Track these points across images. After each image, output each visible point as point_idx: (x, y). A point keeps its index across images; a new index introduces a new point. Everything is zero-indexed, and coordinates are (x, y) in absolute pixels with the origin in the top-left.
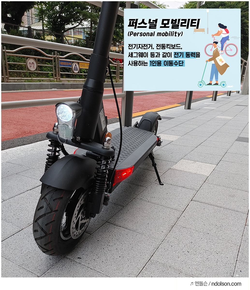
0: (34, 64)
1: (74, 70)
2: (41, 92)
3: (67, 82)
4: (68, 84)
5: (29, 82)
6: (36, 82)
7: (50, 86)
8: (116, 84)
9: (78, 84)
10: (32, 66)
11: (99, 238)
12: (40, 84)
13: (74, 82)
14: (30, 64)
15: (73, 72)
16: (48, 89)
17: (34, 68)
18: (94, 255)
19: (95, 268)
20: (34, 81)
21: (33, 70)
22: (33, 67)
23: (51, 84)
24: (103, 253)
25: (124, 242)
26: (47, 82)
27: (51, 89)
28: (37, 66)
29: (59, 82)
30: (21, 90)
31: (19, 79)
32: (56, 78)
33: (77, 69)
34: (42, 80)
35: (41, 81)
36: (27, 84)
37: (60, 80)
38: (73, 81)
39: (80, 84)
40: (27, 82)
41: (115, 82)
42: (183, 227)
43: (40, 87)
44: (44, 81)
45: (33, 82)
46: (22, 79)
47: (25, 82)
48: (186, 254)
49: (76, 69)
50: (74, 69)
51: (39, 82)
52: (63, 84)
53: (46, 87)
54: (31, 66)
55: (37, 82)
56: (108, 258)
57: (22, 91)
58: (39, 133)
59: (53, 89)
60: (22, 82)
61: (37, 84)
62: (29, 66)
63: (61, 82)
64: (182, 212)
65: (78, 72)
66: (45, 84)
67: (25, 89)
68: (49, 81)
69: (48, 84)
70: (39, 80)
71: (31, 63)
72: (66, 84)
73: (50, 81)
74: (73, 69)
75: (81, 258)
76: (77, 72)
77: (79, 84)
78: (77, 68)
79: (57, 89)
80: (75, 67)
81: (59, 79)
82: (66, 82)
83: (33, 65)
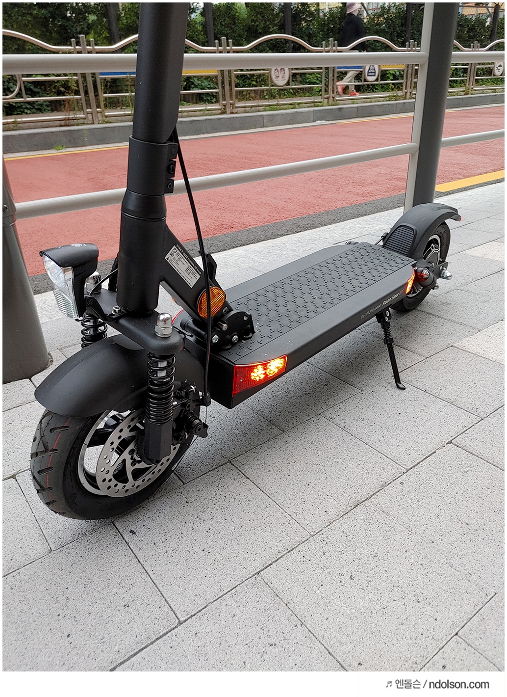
0: (284, 70)
1: (368, 75)
2: (290, 130)
3: (351, 102)
4: (351, 108)
5: (272, 110)
6: (286, 109)
7: (312, 115)
8: (463, 98)
9: (373, 106)
10: (281, 76)
11: (193, 496)
12: (293, 113)
13: (364, 102)
14: (276, 71)
15: (365, 81)
16: (308, 123)
17: (284, 79)
18: (161, 532)
19: (146, 561)
20: (282, 106)
21: (281, 85)
22: (283, 77)
23: (314, 111)
24: (178, 534)
25: (232, 517)
26: (308, 107)
27: (313, 122)
28: (290, 76)
29: (332, 105)
30: (255, 128)
31: (254, 106)
32: (328, 96)
33: (375, 72)
34: (299, 104)
35: (297, 105)
36: (267, 115)
37: (335, 100)
38: (364, 100)
39: (378, 105)
40: (269, 110)
41: (463, 93)
42: (384, 510)
43: (293, 119)
44: (302, 105)
45: (280, 110)
46: (259, 106)
47: (265, 110)
48: (343, 581)
49: (371, 73)
50: (368, 73)
51: (292, 108)
52: (340, 109)
53: (305, 118)
54: (278, 77)
55: (288, 109)
56: (181, 547)
57: (256, 130)
58: (246, 227)
59: (317, 122)
60: (259, 111)
61: (287, 114)
62: (274, 77)
63: (337, 105)
64: (405, 471)
65: (377, 80)
66: (302, 112)
67: (264, 126)
68: (313, 104)
69: (308, 112)
70: (291, 104)
71: (279, 70)
72: (345, 108)
73: (315, 104)
74: (365, 73)
75: (135, 533)
76: (374, 78)
77: (375, 105)
78: (374, 69)
79: (326, 121)
80: (369, 69)
81: (333, 98)
82: (348, 104)
83: (283, 72)
